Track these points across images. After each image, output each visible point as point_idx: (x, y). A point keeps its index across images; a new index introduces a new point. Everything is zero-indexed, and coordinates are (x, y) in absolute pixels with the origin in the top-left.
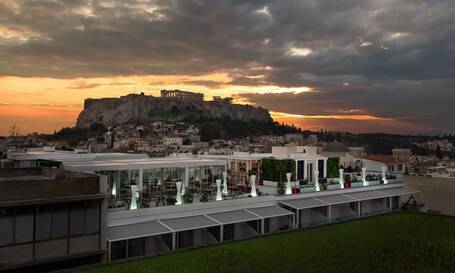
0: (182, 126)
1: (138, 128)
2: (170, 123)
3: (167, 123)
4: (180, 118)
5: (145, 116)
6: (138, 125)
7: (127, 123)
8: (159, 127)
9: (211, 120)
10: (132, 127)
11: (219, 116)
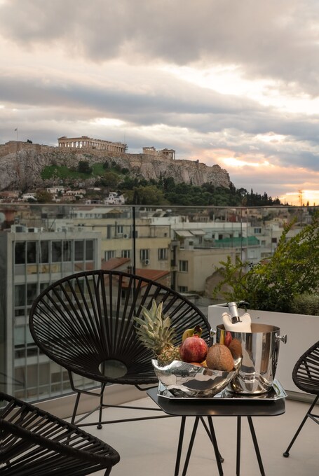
0: (98, 193)
1: (26, 197)
2: (78, 188)
3: (73, 188)
4: (92, 180)
5: (36, 178)
6: (25, 191)
7: (7, 189)
8: (60, 194)
9: (144, 183)
10: (15, 194)
11: (154, 177)
